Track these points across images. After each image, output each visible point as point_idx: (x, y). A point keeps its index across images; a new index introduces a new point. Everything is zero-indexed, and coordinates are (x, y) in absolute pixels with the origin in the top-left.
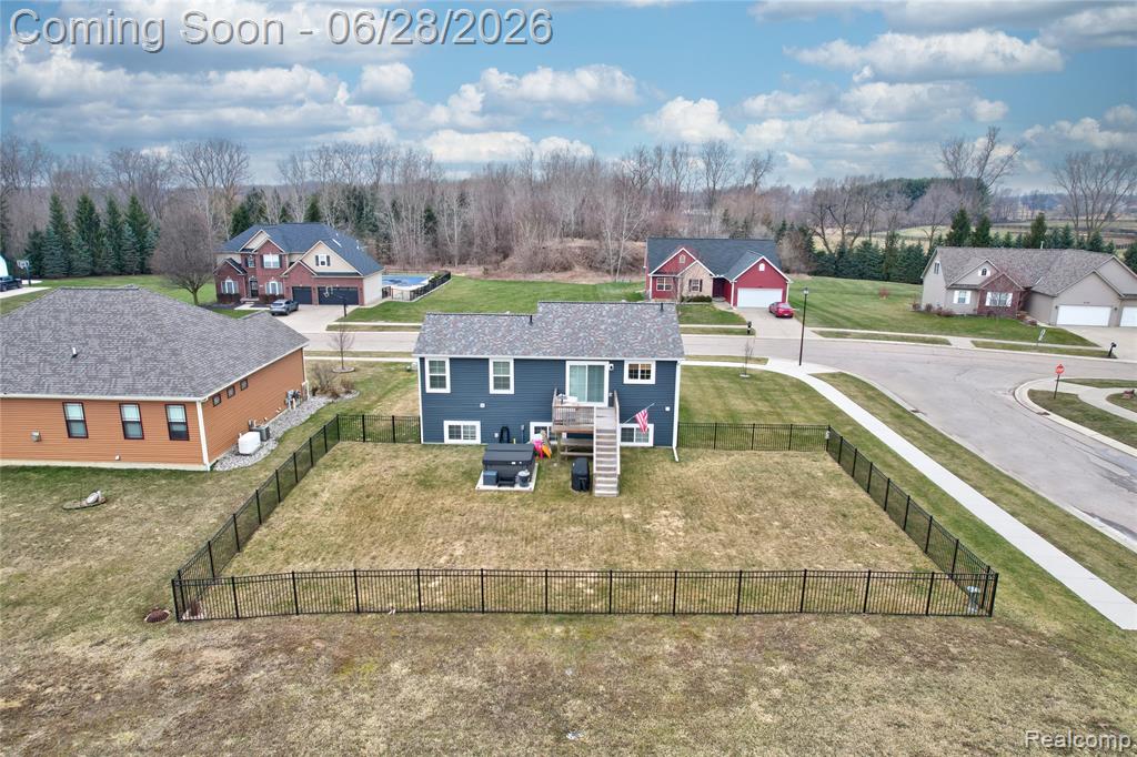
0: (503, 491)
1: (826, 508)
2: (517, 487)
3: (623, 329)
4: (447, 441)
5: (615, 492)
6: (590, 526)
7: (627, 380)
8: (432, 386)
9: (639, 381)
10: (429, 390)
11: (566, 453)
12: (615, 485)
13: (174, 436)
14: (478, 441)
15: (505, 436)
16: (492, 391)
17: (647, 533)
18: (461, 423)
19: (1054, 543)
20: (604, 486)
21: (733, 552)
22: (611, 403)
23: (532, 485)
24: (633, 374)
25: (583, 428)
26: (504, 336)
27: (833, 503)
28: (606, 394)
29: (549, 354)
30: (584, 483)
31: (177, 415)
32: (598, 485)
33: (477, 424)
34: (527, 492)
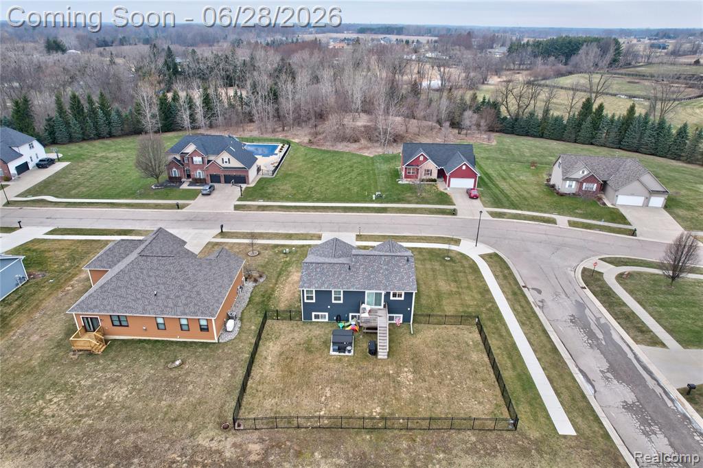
0: (342, 356)
1: (470, 366)
2: (347, 354)
3: (391, 273)
4: (314, 320)
5: (386, 357)
6: (377, 378)
7: (392, 298)
8: (307, 299)
9: (397, 298)
10: (306, 301)
11: (365, 331)
12: (386, 354)
13: (202, 329)
14: (327, 320)
15: (339, 319)
16: (333, 301)
17: (399, 382)
18: (320, 314)
19: (553, 387)
20: (382, 354)
21: (430, 395)
22: (385, 306)
23: (352, 353)
24: (394, 295)
25: (372, 324)
26: (338, 277)
27: (473, 363)
28: (383, 303)
29: (358, 288)
30: (374, 352)
31: (203, 323)
32: (379, 354)
33: (327, 314)
34: (351, 356)
